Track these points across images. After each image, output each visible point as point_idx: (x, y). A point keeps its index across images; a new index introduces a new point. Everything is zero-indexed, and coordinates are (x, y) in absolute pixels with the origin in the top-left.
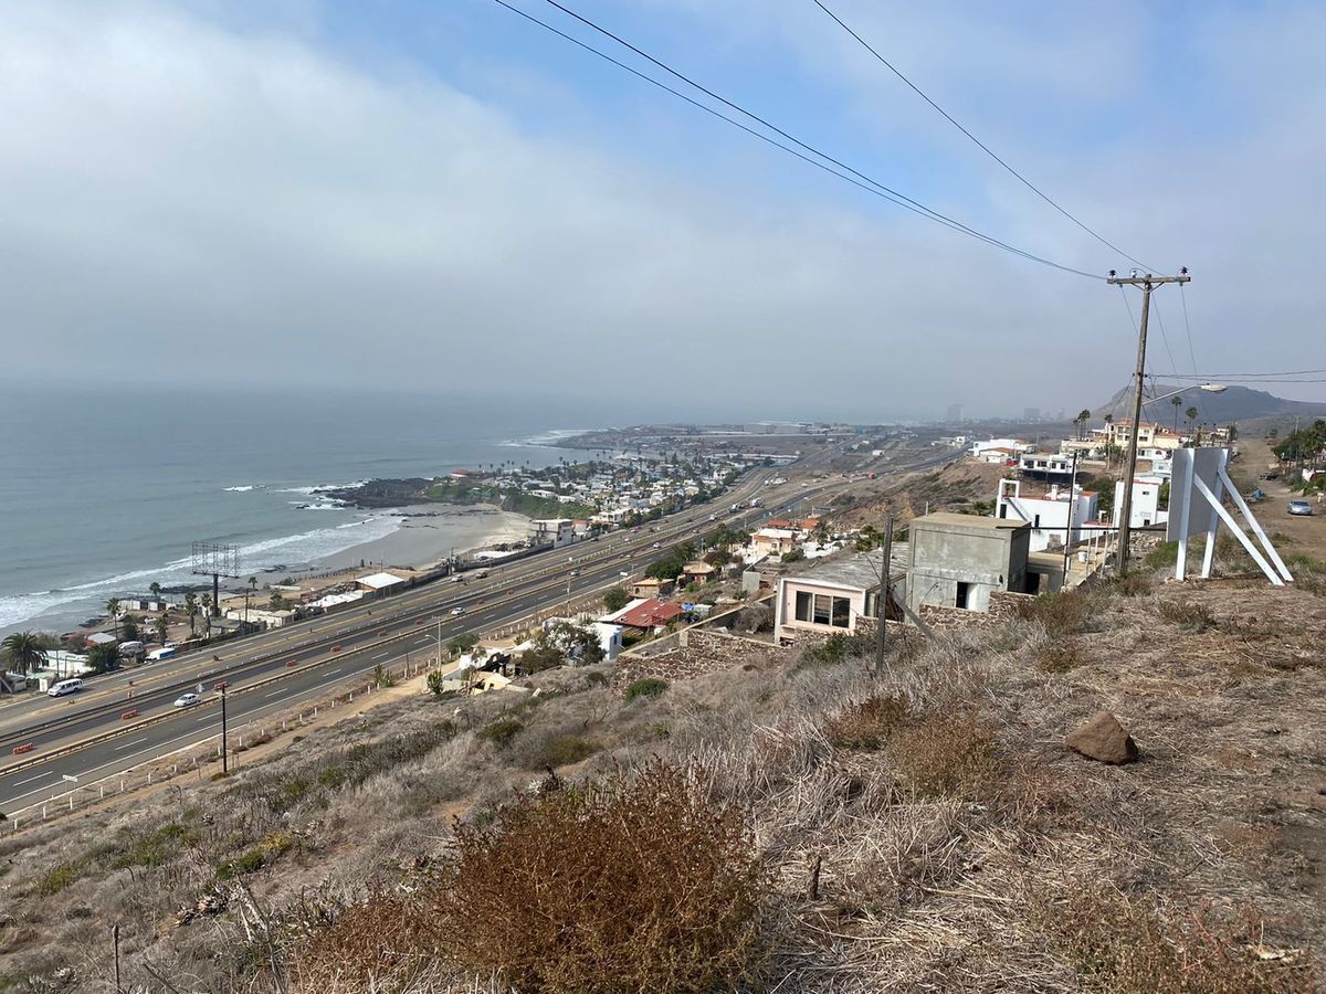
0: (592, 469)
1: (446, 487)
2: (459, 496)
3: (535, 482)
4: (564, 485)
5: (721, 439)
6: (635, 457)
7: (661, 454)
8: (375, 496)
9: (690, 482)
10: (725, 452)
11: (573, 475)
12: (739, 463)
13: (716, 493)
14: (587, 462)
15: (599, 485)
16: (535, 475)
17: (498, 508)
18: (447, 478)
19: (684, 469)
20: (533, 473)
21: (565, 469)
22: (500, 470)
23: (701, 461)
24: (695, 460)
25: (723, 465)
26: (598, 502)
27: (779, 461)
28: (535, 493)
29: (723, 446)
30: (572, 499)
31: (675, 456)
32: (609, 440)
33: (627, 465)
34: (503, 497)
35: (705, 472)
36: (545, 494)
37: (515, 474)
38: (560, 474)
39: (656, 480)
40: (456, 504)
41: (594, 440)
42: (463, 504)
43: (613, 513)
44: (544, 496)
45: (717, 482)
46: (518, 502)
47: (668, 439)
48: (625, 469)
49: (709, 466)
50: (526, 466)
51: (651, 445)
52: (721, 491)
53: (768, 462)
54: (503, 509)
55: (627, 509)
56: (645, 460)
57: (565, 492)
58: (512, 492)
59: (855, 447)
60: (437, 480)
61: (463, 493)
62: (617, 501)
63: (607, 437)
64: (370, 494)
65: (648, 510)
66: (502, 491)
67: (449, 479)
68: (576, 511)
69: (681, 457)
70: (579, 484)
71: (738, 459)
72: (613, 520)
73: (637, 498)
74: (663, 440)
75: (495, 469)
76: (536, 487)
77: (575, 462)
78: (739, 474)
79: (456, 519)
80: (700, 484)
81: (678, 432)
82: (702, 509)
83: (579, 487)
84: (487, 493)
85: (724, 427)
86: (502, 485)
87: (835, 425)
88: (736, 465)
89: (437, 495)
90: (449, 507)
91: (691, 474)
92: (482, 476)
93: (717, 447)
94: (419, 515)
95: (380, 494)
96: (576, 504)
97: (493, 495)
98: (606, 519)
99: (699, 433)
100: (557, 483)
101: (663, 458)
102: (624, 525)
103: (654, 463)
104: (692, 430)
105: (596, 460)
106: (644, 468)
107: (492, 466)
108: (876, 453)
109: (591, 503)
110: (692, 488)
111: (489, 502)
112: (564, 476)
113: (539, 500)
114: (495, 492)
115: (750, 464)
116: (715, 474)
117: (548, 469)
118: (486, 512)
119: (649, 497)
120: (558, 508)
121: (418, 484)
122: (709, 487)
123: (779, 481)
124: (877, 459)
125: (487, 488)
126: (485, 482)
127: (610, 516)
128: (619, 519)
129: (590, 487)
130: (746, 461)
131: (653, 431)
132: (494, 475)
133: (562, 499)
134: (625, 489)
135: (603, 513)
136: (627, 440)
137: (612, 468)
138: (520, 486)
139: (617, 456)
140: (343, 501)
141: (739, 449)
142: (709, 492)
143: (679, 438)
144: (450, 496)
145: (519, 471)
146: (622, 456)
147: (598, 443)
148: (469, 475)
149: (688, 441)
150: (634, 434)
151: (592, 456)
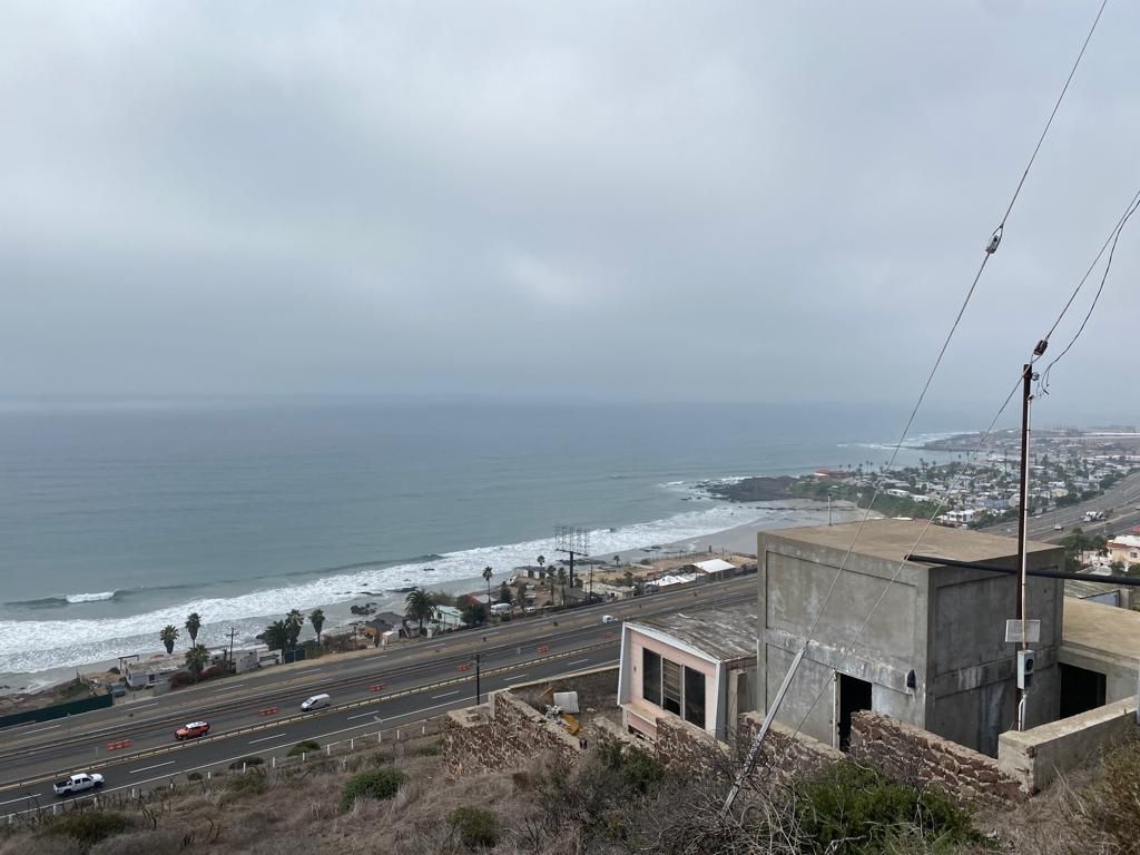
0: (953, 469)
1: (807, 487)
2: (819, 494)
3: (893, 481)
4: (920, 485)
5: (1106, 441)
6: (1000, 458)
8: (735, 494)
9: (1061, 484)
10: (1105, 454)
11: (930, 476)
12: (1124, 465)
13: (1087, 496)
14: (948, 463)
15: (957, 484)
16: (893, 475)
17: (854, 504)
18: (809, 477)
19: (1055, 471)
20: (892, 473)
21: (924, 469)
22: (859, 470)
23: (1077, 462)
24: (1069, 462)
26: (951, 502)
28: (890, 492)
29: (1109, 448)
30: (926, 498)
31: (1045, 458)
32: (978, 443)
33: (990, 466)
34: (859, 495)
35: (1079, 473)
36: (901, 493)
37: (873, 474)
38: (917, 474)
40: (815, 500)
41: (963, 442)
42: (823, 500)
43: (962, 513)
44: (898, 495)
45: (1091, 484)
46: (872, 499)
47: (1044, 441)
48: (986, 471)
49: (1085, 467)
50: (885, 467)
52: (1095, 493)
54: (859, 506)
55: (981, 510)
56: (1010, 461)
57: (921, 492)
58: (868, 490)
60: (802, 478)
61: (821, 490)
62: (973, 501)
63: (977, 440)
64: (743, 490)
65: (1003, 511)
66: (859, 489)
67: (812, 477)
68: (926, 510)
69: (1052, 459)
70: (936, 484)
71: (1122, 461)
72: (962, 520)
73: (995, 498)
74: (1038, 441)
75: (853, 469)
76: (893, 486)
77: (934, 463)
78: (1120, 475)
79: (814, 514)
80: (1070, 486)
81: (1056, 435)
82: (1069, 511)
83: (934, 487)
84: (845, 491)
85: (1113, 428)
86: (860, 484)
88: (1119, 467)
89: (800, 491)
90: (810, 503)
91: (1061, 475)
92: (844, 475)
93: (1100, 449)
94: (783, 509)
95: (750, 490)
96: (930, 503)
97: (850, 494)
98: (955, 519)
99: (1080, 434)
100: (913, 482)
102: (972, 526)
104: (1072, 432)
105: (958, 461)
106: (1009, 469)
107: (850, 466)
109: (943, 502)
110: (1060, 490)
111: (846, 499)
112: (920, 476)
113: (893, 498)
114: (853, 490)
116: (1091, 478)
117: (907, 469)
118: (843, 509)
119: (1009, 497)
120: (911, 507)
121: (785, 481)
122: (1080, 489)
125: (846, 485)
126: (844, 481)
127: (958, 517)
128: (968, 520)
129: (947, 487)
130: (1131, 463)
132: (853, 475)
133: (918, 498)
134: (985, 489)
135: (952, 513)
136: (998, 442)
137: (973, 469)
138: (877, 485)
139: (982, 456)
140: (719, 496)
141: (1124, 450)
142: (1079, 495)
143: (1056, 440)
144: (811, 493)
145: (877, 471)
146: (986, 458)
147: (967, 445)
148: (831, 474)
149: (1068, 442)
150: (1008, 436)
151: (954, 457)
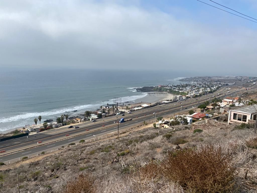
0: (187, 85)
1: (157, 89)
2: (159, 90)
3: (175, 88)
4: (181, 89)
5: (216, 80)
6: (196, 83)
7: (202, 83)
8: (144, 90)
9: (208, 88)
10: (217, 82)
11: (183, 86)
12: (220, 85)
13: (214, 91)
14: (186, 84)
15: (188, 88)
16: (175, 86)
17: (167, 93)
18: (157, 87)
19: (207, 86)
23: (211, 84)
24: (210, 84)
25: (216, 85)
26: (188, 92)
27: (230, 85)
28: (175, 90)
29: (216, 81)
30: (182, 91)
31: (205, 83)
32: (191, 79)
33: (194, 85)
34: (168, 91)
35: (212, 86)
36: (177, 90)
37: (171, 86)
38: (180, 86)
39: (201, 88)
40: (159, 92)
41: (187, 79)
42: (160, 92)
43: (191, 95)
44: (176, 91)
45: (215, 89)
46: (171, 92)
48: (194, 86)
50: (173, 84)
51: (200, 81)
52: (215, 91)
53: (227, 85)
54: (168, 93)
55: (194, 94)
57: (181, 90)
58: (170, 90)
59: (249, 82)
61: (160, 90)
62: (192, 92)
63: (190, 79)
64: (143, 89)
65: (199, 94)
66: (168, 89)
68: (183, 94)
69: (206, 83)
70: (184, 88)
73: (196, 92)
74: (203, 80)
76: (175, 89)
77: (183, 84)
78: (220, 87)
79: (159, 95)
80: (211, 89)
81: (206, 78)
82: (211, 94)
84: (165, 90)
85: (216, 77)
86: (168, 88)
87: (244, 77)
88: (219, 85)
89: (156, 90)
91: (209, 87)
92: (164, 86)
94: (152, 94)
96: (183, 92)
97: (166, 90)
98: (189, 96)
99: (211, 78)
100: (179, 88)
101: (203, 83)
102: (193, 97)
103: (200, 84)
104: (209, 78)
105: (188, 84)
106: (198, 85)
107: (166, 84)
108: (254, 83)
109: (186, 92)
110: (209, 90)
111: (165, 91)
112: (181, 87)
113: (175, 91)
114: (167, 90)
115: (223, 85)
116: (214, 87)
117: (177, 85)
118: (165, 94)
119: (199, 91)
120: (179, 93)
121: (152, 88)
122: (213, 90)
123: (229, 89)
124: (254, 84)
125: (165, 89)
126: (165, 88)
128: (192, 96)
129: (186, 89)
130: (222, 84)
131: (200, 78)
132: (167, 86)
133: (180, 91)
134: (194, 90)
135: (189, 94)
136: (195, 80)
137: (191, 85)
138: (172, 88)
139: (192, 83)
140: (139, 91)
141: (220, 82)
142: (213, 91)
143: (206, 79)
144: (158, 90)
145: (171, 85)
146: (193, 83)
147: (188, 80)
148: (162, 86)
149: (208, 80)
150: (196, 78)
151: (187, 83)
